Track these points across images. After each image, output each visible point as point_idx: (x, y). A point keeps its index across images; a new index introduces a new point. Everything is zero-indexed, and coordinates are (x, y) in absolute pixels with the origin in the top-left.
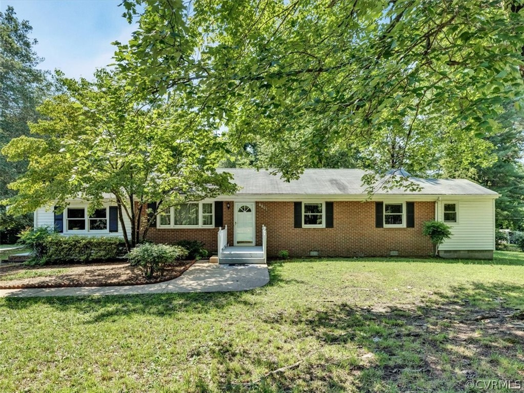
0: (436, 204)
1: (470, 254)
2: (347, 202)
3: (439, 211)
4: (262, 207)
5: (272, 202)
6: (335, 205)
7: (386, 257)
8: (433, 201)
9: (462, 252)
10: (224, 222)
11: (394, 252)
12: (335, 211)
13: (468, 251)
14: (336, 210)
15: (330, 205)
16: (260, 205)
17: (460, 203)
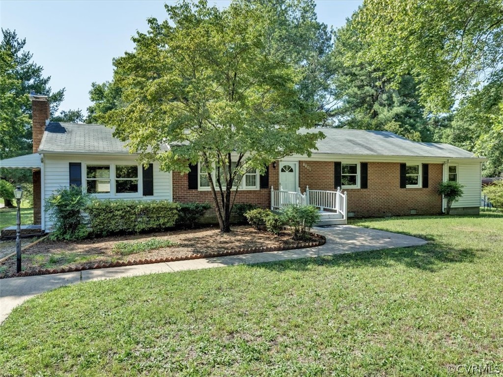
0: (444, 166)
1: (465, 211)
2: (378, 163)
3: (446, 173)
4: (306, 166)
5: (315, 162)
6: (369, 166)
7: (408, 215)
8: (441, 163)
9: (460, 210)
10: (270, 183)
11: (413, 211)
12: (369, 172)
13: (464, 208)
14: (370, 170)
15: (364, 166)
16: (304, 165)
17: (460, 165)
